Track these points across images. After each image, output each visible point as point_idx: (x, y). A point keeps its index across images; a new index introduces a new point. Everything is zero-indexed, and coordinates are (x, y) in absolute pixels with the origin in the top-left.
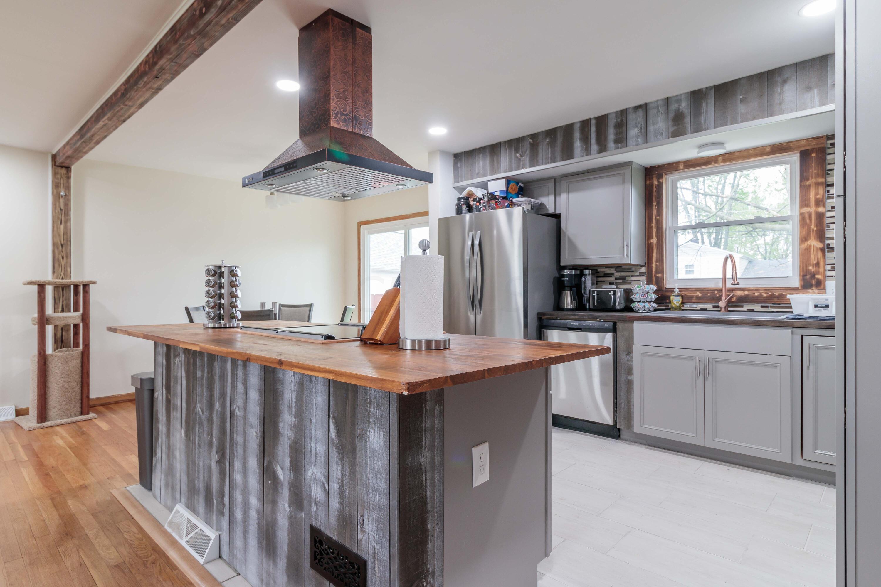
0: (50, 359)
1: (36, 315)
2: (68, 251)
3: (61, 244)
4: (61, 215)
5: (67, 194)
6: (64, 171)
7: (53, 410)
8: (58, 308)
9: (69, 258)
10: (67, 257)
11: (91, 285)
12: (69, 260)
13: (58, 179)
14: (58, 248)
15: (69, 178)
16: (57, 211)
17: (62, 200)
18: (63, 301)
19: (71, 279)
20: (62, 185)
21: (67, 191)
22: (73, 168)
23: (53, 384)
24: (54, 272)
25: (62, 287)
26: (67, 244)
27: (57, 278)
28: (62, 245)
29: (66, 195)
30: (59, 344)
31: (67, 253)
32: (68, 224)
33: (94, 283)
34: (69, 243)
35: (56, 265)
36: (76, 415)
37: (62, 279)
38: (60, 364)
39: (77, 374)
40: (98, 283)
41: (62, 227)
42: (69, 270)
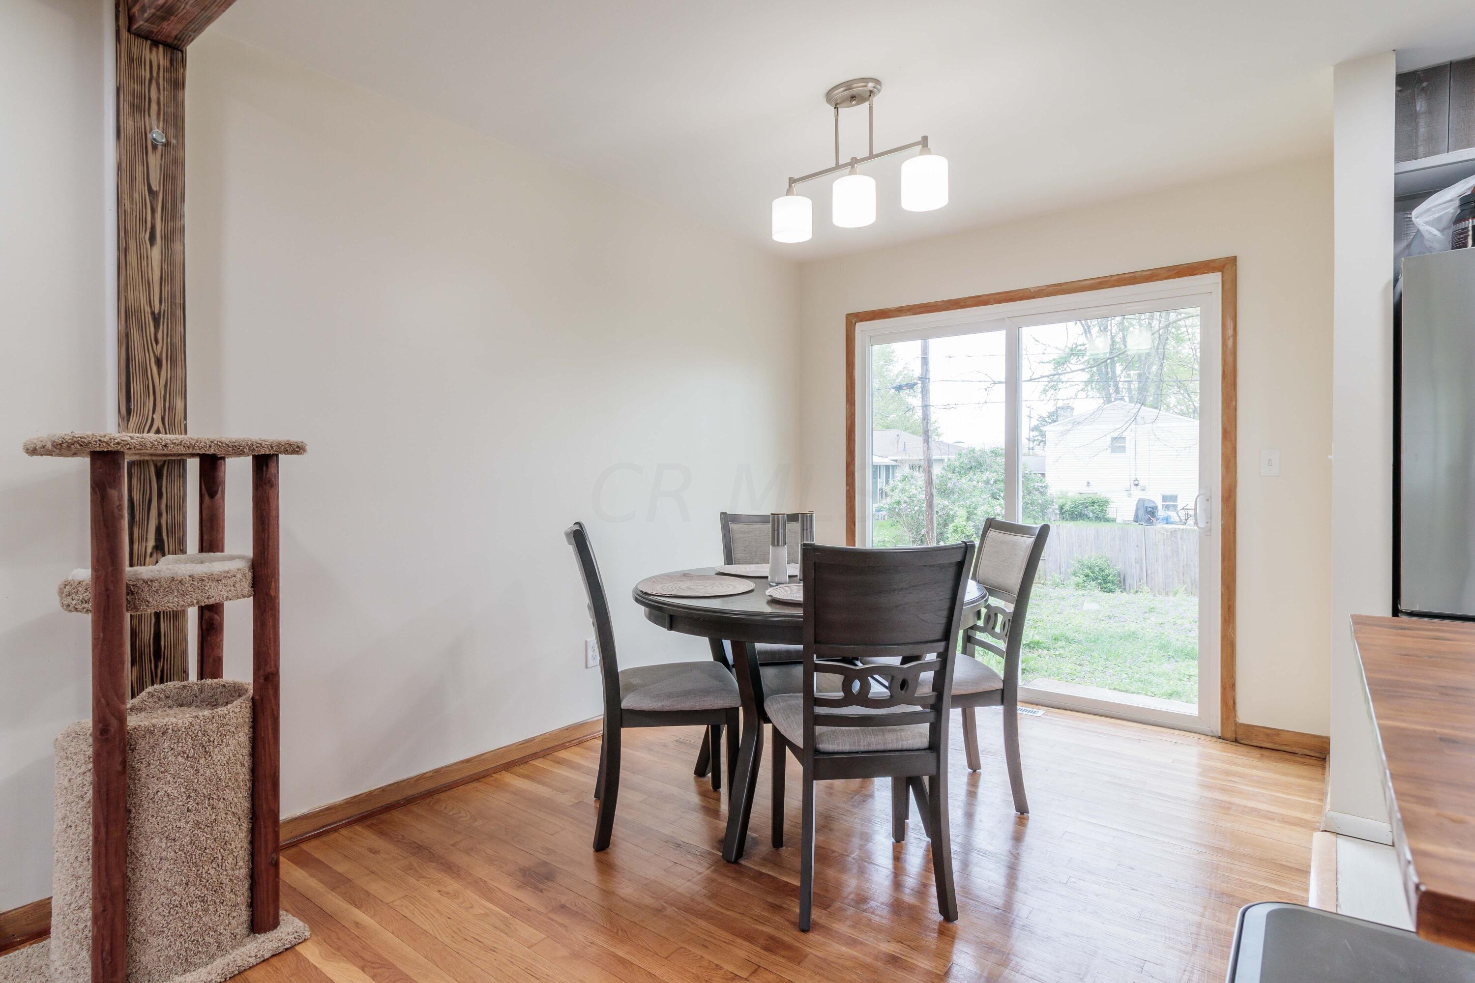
0: (142, 745)
1: (84, 573)
2: (178, 340)
3: (153, 313)
4: (153, 211)
5: (174, 141)
6: (158, 57)
7: (153, 941)
8: (144, 538)
9: (179, 363)
10: (173, 361)
11: (282, 457)
12: (179, 371)
13: (141, 82)
14: (142, 328)
15: (178, 85)
16: (136, 195)
17: (154, 160)
18: (160, 515)
19: (186, 433)
20: (154, 107)
21: (171, 132)
22: (191, 50)
23: (157, 840)
24: (129, 411)
25: (156, 466)
26: (173, 314)
27: (140, 430)
28: (156, 319)
29: (167, 145)
30: (148, 666)
31: (172, 348)
32: (177, 246)
33: (296, 449)
34: (179, 312)
35: (137, 388)
36: (236, 941)
37: (158, 432)
38: (180, 759)
39: (239, 787)
40: (308, 448)
41: (156, 253)
42: (179, 404)
